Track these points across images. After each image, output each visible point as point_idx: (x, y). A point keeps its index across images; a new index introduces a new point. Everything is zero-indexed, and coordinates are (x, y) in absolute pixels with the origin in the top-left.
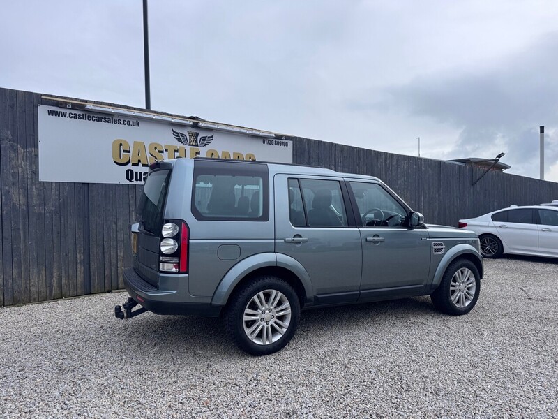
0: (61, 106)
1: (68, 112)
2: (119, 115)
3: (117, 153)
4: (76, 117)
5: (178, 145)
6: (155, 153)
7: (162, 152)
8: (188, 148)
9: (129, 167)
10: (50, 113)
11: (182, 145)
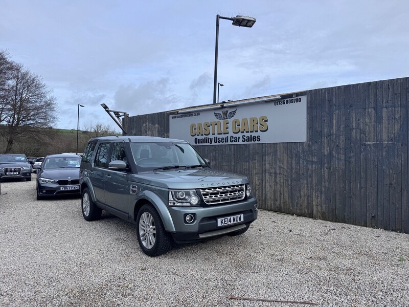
0: (176, 114)
1: (177, 115)
2: (192, 112)
3: (192, 131)
4: (179, 117)
5: (217, 120)
6: (206, 128)
7: (209, 126)
8: (222, 121)
9: (196, 137)
10: (172, 118)
11: (219, 120)
